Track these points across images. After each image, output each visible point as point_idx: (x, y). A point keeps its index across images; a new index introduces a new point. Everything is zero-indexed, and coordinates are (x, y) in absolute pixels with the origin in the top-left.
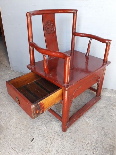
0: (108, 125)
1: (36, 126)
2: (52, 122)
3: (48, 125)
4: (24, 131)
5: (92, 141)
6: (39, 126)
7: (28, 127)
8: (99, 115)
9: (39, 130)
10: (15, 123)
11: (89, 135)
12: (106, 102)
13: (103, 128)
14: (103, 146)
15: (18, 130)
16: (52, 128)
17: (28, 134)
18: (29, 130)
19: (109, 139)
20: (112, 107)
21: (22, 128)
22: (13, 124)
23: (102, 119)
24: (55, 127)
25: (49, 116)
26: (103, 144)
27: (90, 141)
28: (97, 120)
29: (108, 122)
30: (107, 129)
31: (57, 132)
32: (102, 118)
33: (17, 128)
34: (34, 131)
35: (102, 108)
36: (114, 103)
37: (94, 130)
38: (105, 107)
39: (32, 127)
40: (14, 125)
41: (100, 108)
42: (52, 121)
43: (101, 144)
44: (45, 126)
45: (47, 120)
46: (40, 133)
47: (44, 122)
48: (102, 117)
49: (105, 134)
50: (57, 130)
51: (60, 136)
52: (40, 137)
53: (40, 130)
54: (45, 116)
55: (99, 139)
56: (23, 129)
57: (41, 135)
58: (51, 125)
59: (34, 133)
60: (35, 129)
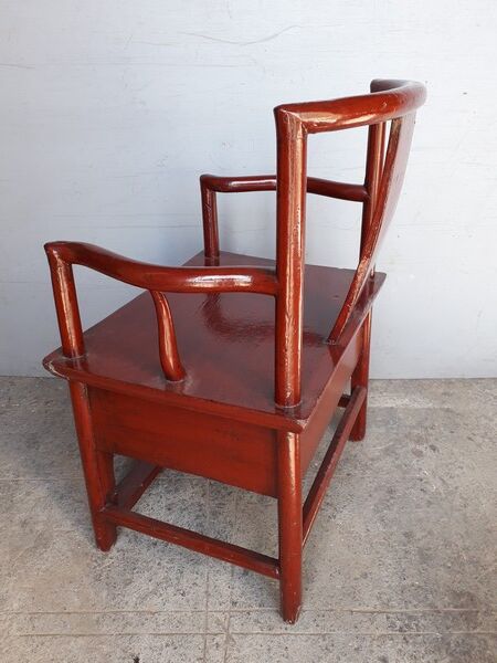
0: (420, 520)
1: (133, 599)
2: (200, 567)
3: (184, 584)
4: (81, 641)
5: (385, 597)
6: (144, 598)
7: (95, 617)
8: (376, 489)
9: (149, 616)
10: (22, 617)
11: (365, 576)
12: (382, 430)
13: (408, 535)
14: (431, 605)
15: (48, 644)
16: (206, 592)
17: (105, 649)
18: (104, 629)
19: (442, 572)
20: (412, 446)
21: (64, 632)
22: (15, 626)
23: (392, 501)
24: (218, 583)
26: (430, 596)
27: (379, 598)
28: (376, 511)
29: (418, 506)
30: (423, 534)
31: (234, 603)
32: (392, 498)
33: (40, 639)
34: (129, 629)
35: (378, 459)
36: (414, 427)
37: (378, 553)
38: (388, 451)
39: (116, 613)
40: (20, 629)
41: (372, 460)
42: (197, 563)
43: (421, 598)
44: (171, 590)
45: (172, 561)
46: (163, 630)
47: (161, 575)
48: (391, 491)
49: (425, 556)
50: (232, 594)
51: (253, 615)
52: (167, 645)
53: (153, 614)
55: (408, 582)
56: (74, 632)
57: (166, 638)
58: (197, 581)
59: (133, 635)
60: (130, 615)
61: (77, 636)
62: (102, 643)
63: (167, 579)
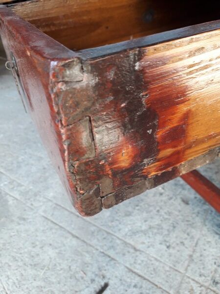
1: (125, 229)
2: (193, 230)
3: (172, 239)
4: (74, 242)
6: (134, 233)
7: (93, 228)
9: (132, 251)
10: (50, 204)
15: (54, 231)
16: (191, 256)
17: (88, 258)
21: (68, 229)
24: (205, 253)
25: (179, 201)
33: (52, 225)
34: (111, 253)
39: (108, 233)
40: (45, 211)
42: (192, 225)
44: (159, 238)
45: (170, 214)
46: (138, 269)
47: (156, 221)
50: (216, 271)
52: (135, 286)
53: (136, 250)
54: (164, 198)
56: (74, 232)
57: (138, 279)
58: (186, 242)
59: (113, 259)
60: (118, 241)
61: (74, 236)
62: (87, 252)
63: (159, 227)
